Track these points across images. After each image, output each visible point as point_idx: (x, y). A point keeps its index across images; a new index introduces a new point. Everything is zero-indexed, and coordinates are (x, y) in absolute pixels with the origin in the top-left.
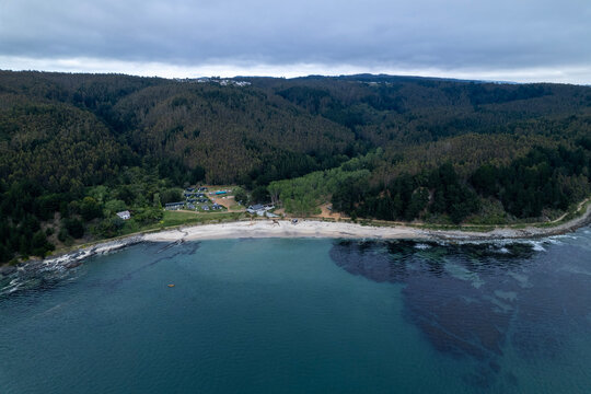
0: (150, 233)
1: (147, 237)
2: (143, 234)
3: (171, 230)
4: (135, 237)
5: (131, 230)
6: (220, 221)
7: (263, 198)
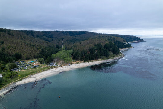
0: (18, 81)
1: (18, 83)
2: (15, 83)
3: (27, 78)
4: (11, 85)
5: (7, 82)
6: (44, 71)
7: (51, 61)
